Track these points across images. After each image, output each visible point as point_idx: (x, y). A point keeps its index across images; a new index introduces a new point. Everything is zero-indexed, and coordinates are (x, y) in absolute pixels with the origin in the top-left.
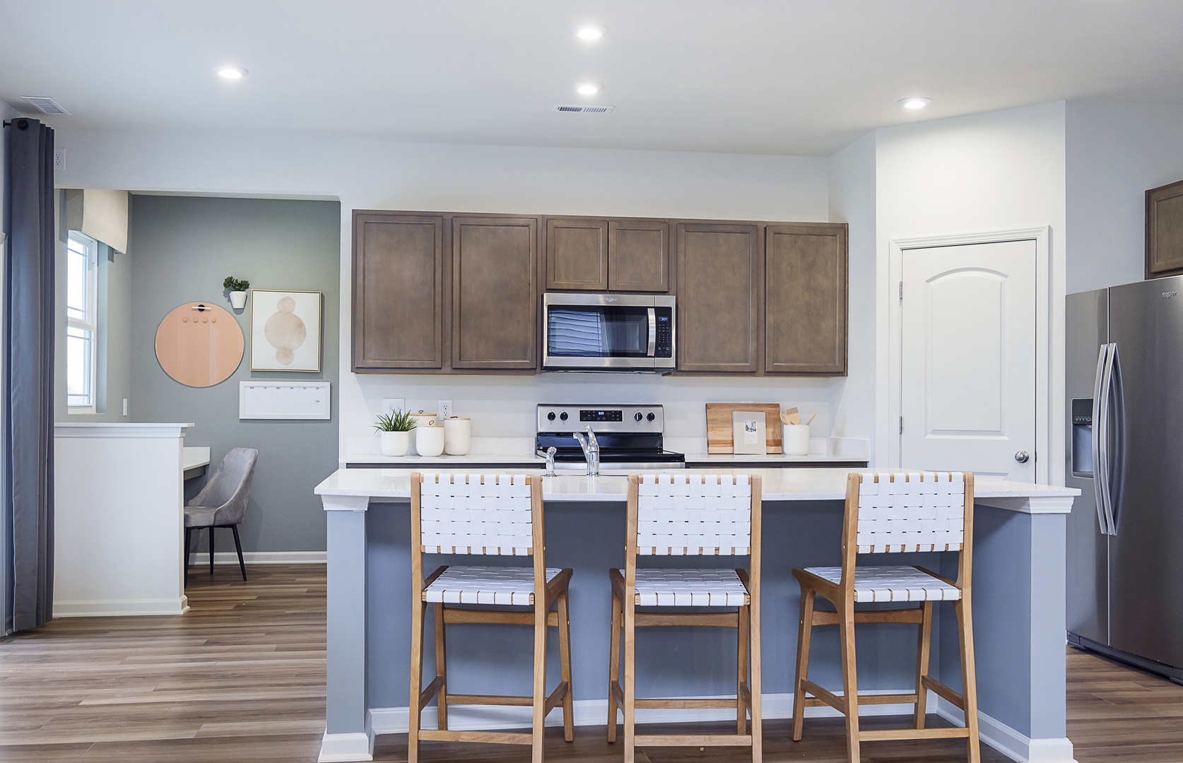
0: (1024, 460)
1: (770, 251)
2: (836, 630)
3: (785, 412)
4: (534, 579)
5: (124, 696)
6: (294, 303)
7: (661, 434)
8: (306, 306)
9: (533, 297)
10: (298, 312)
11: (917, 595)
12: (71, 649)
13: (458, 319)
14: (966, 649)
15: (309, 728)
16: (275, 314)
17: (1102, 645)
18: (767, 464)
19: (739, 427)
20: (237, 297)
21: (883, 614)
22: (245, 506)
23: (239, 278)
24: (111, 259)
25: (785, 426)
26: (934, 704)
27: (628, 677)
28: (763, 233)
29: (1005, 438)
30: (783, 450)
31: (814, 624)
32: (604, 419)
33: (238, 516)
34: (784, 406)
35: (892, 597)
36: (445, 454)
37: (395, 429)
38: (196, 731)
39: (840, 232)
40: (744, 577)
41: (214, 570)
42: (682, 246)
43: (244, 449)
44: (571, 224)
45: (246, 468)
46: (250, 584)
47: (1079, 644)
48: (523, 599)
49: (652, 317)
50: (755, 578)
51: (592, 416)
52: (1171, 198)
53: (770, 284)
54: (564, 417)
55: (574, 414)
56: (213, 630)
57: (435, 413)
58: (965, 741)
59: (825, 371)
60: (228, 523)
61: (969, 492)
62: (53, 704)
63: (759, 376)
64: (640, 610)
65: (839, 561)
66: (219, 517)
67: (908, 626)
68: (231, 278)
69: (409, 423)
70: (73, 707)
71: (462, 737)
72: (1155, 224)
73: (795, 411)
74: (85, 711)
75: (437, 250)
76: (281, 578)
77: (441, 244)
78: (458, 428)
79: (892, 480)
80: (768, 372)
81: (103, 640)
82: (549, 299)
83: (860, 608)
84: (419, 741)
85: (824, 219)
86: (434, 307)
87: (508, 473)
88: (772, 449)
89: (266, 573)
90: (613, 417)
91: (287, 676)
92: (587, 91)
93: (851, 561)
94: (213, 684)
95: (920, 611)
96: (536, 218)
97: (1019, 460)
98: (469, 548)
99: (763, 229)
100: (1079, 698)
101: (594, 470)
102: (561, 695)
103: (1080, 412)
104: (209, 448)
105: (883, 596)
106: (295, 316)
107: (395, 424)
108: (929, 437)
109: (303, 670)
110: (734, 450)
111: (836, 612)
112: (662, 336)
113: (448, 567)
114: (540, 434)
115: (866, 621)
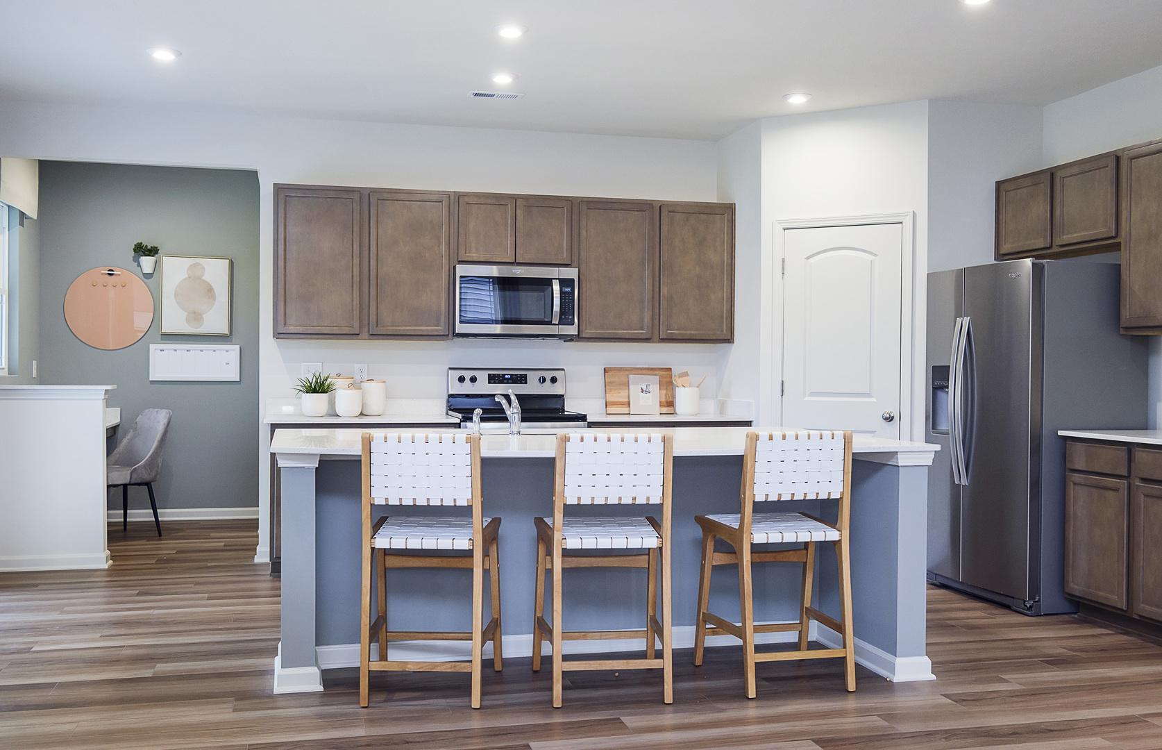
0: (890, 419)
1: (664, 228)
2: (735, 568)
3: (677, 375)
4: (472, 527)
5: (73, 642)
6: (204, 268)
7: (563, 396)
8: (216, 271)
9: (445, 268)
10: (208, 277)
11: (804, 537)
12: (6, 601)
13: (375, 288)
14: (844, 582)
15: (256, 666)
16: (186, 279)
17: (956, 581)
18: (663, 424)
19: (634, 389)
20: (147, 263)
21: (774, 555)
22: (160, 465)
23: (149, 243)
24: (22, 224)
25: (677, 388)
26: (815, 630)
27: (557, 611)
28: (658, 211)
29: (874, 400)
30: (675, 410)
31: (714, 563)
32: (511, 381)
33: (153, 474)
34: (675, 371)
35: (782, 539)
36: (362, 414)
37: (315, 391)
38: (152, 671)
39: (727, 211)
40: (656, 524)
41: (127, 527)
42: (583, 223)
43: (157, 410)
44: (482, 201)
45: (160, 428)
46: (165, 539)
47: (936, 581)
48: (462, 544)
49: (556, 287)
50: (666, 523)
51: (499, 379)
52: (1017, 189)
53: (665, 258)
54: (473, 380)
55: (483, 377)
56: (142, 582)
57: (352, 376)
58: (843, 660)
59: (714, 338)
60: (144, 481)
61: (848, 447)
62: (5, 650)
63: (653, 342)
64: (567, 553)
65: (738, 509)
66: (134, 476)
67: (794, 564)
68: (141, 243)
69: (329, 385)
70: (25, 653)
71: (409, 666)
72: (1003, 211)
73: (686, 374)
74: (39, 655)
75: (355, 222)
76: (193, 534)
77: (359, 218)
78: (374, 390)
79: (784, 438)
80: (662, 339)
81: (34, 592)
82: (462, 270)
83: (757, 549)
84: (369, 671)
85: (712, 199)
86: (353, 276)
87: (436, 432)
88: (665, 410)
89: (178, 529)
90: (519, 380)
91: (225, 621)
92: (502, 80)
93: (748, 508)
94: (156, 630)
95: (805, 551)
96: (448, 195)
97: (886, 419)
98: (414, 499)
99: (658, 208)
100: (936, 625)
101: (515, 430)
102: (493, 630)
103: (939, 377)
104: (119, 409)
105: (775, 538)
106: (205, 281)
107: (315, 387)
108: (807, 398)
109: (238, 616)
110: (630, 411)
111: (735, 553)
112: (565, 305)
113: (388, 517)
114: (451, 396)
115: (759, 561)
